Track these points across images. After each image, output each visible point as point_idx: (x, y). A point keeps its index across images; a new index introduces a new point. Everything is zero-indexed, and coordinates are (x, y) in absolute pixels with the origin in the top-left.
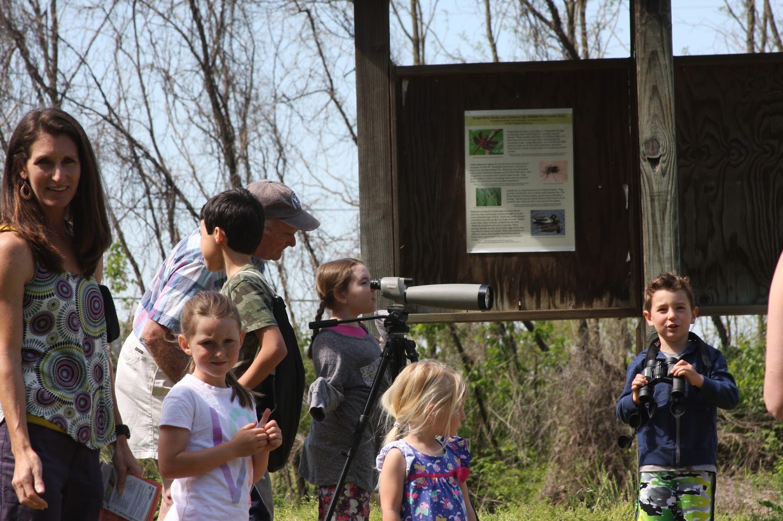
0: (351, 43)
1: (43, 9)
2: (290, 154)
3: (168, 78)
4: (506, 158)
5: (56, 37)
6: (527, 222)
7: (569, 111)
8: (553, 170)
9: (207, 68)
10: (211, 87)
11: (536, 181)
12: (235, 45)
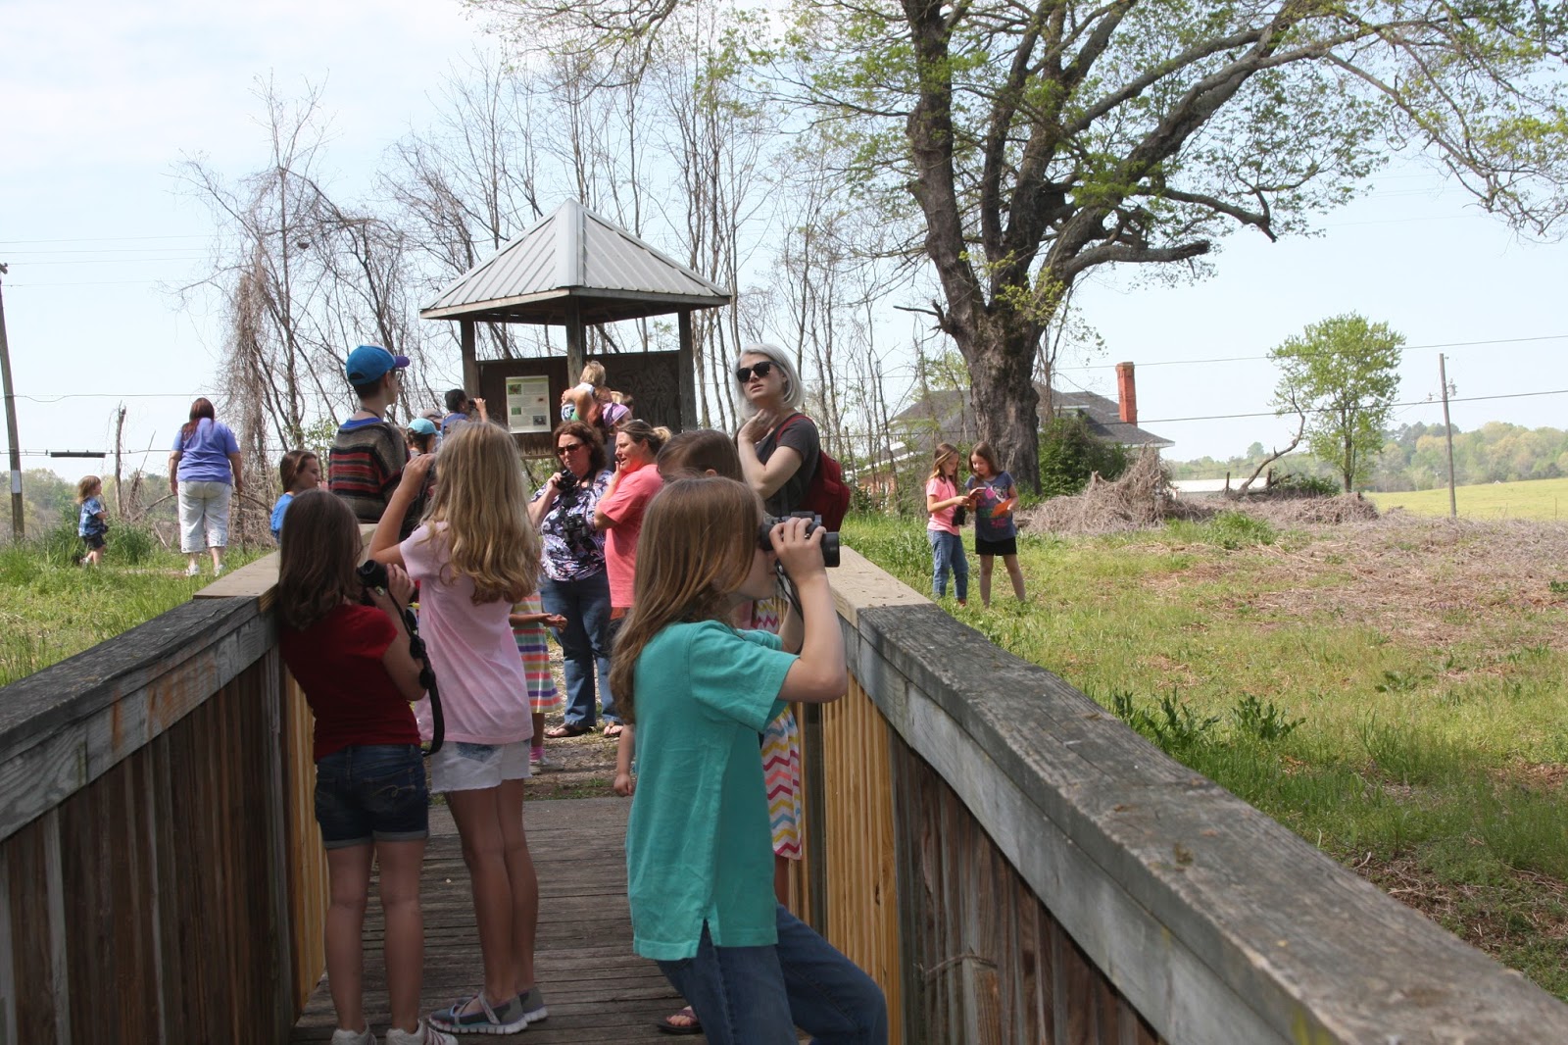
0: (460, 352)
1: (280, 281)
2: (427, 360)
3: (357, 323)
4: (522, 396)
5: (288, 297)
6: (532, 421)
7: (547, 377)
8: (541, 400)
9: (380, 315)
10: (382, 327)
11: (534, 404)
12: (395, 301)
